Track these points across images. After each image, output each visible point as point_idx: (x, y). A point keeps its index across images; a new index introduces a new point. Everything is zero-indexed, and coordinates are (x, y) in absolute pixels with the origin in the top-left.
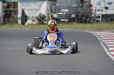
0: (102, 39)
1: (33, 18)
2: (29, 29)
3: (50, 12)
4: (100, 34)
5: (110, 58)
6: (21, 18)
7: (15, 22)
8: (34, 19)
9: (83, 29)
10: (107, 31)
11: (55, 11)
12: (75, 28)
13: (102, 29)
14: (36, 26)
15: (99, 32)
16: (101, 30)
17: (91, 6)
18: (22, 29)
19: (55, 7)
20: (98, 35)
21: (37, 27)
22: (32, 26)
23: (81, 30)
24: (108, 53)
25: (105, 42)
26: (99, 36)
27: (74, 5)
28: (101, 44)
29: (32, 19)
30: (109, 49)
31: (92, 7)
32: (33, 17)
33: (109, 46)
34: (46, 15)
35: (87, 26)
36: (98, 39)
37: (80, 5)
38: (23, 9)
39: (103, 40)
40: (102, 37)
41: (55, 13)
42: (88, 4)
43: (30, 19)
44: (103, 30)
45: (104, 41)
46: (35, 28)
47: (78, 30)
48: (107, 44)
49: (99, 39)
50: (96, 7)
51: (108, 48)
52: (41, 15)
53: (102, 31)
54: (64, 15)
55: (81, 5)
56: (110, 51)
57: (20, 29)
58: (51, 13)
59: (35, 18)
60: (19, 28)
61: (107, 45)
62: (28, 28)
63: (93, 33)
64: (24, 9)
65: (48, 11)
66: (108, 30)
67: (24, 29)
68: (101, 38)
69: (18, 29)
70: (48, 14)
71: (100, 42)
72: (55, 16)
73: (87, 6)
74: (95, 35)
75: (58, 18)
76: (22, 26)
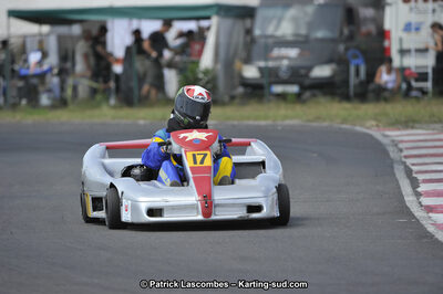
0: (405, 153)
2: (147, 122)
4: (400, 139)
5: (414, 217)
9: (344, 121)
10: (433, 126)
11: (249, 54)
12: (318, 118)
13: (414, 121)
15: (399, 129)
16: (411, 124)
20: (393, 141)
23: (337, 125)
24: (410, 199)
25: (413, 165)
26: (395, 144)
28: (396, 171)
30: (419, 190)
33: (420, 177)
35: (369, 109)
36: (388, 155)
39: (406, 157)
40: (407, 149)
42: (372, 28)
44: (416, 125)
45: (409, 162)
47: (326, 124)
48: (418, 172)
49: (393, 154)
51: (414, 183)
53: (413, 128)
55: (346, 31)
56: (418, 195)
57: (116, 121)
61: (414, 175)
62: (144, 118)
63: (377, 134)
66: (436, 122)
67: (129, 121)
68: (401, 150)
69: (108, 119)
71: (396, 166)
74: (385, 141)
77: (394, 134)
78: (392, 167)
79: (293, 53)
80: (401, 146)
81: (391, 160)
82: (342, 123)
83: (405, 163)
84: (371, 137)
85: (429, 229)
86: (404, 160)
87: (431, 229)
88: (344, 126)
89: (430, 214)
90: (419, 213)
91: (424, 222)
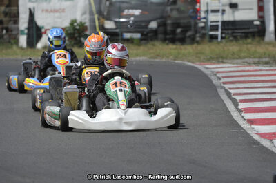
0: (223, 80)
3: (96, 16)
4: (216, 70)
5: (242, 128)
6: (26, 31)
7: (13, 41)
9: (176, 58)
10: (236, 61)
11: (109, 12)
12: (158, 56)
13: (222, 58)
15: (214, 64)
16: (220, 60)
17: (196, 1)
19: (108, 3)
20: (213, 72)
23: (171, 60)
24: (235, 115)
25: (230, 89)
26: (215, 74)
28: (220, 94)
30: (239, 107)
31: (199, 3)
33: (238, 98)
34: (88, 24)
35: (188, 49)
36: (212, 82)
38: (32, 10)
39: (224, 83)
40: (224, 77)
41: (109, 19)
44: (224, 61)
45: (227, 86)
47: (164, 60)
48: (234, 94)
49: (215, 82)
50: (207, 4)
51: (235, 103)
52: (75, 24)
53: (223, 63)
54: (131, 22)
56: (240, 111)
58: (99, 19)
61: (233, 97)
63: (201, 67)
64: (34, 8)
65: (91, 13)
66: (237, 59)
68: (220, 79)
70: (92, 21)
71: (218, 90)
72: (109, 25)
74: (207, 72)
75: (117, 30)
76: (29, 51)
77: (210, 68)
78: (217, 91)
79: (137, 12)
80: (219, 75)
81: (214, 85)
83: (224, 88)
84: (196, 68)
86: (223, 85)
87: (256, 137)
88: (176, 61)
89: (253, 126)
90: (245, 126)
91: (249, 132)
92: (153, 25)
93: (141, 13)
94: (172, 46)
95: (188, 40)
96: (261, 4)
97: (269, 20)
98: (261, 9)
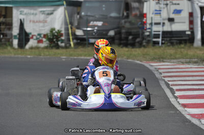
0: (163, 75)
1: (38, 37)
2: (32, 57)
3: (69, 26)
4: (158, 67)
6: (18, 36)
7: (7, 43)
8: (41, 39)
10: (172, 61)
11: (79, 24)
13: (163, 58)
14: (45, 50)
15: (157, 62)
16: (161, 60)
17: (143, 15)
18: (20, 56)
19: (78, 16)
20: (156, 68)
21: (47, 53)
22: (37, 51)
23: (125, 59)
24: (172, 100)
25: (169, 81)
26: (157, 70)
27: (113, 15)
28: (161, 84)
29: (37, 39)
30: (176, 95)
31: (146, 17)
32: (39, 35)
33: (175, 88)
34: (63, 32)
35: (137, 51)
36: (155, 76)
37: (123, 14)
38: (22, 20)
39: (164, 77)
40: (164, 72)
41: (78, 28)
42: (138, 12)
43: (35, 37)
44: (165, 60)
45: (166, 79)
46: (42, 54)
48: (172, 85)
49: (157, 75)
50: (152, 18)
51: (173, 92)
52: (54, 32)
53: (163, 62)
54: (95, 31)
55: (125, 14)
56: (176, 98)
57: (16, 56)
58: (71, 28)
59: (42, 36)
60: (15, 54)
61: (171, 87)
62: (29, 55)
63: (147, 65)
64: (24, 19)
65: (66, 24)
66: (174, 59)
67: (23, 56)
68: (161, 73)
69: (12, 55)
70: (67, 29)
72: (79, 33)
73: (136, 15)
74: (151, 68)
75: (85, 37)
76: (20, 51)
77: (154, 65)
78: (159, 82)
79: (100, 24)
80: (160, 71)
81: (157, 78)
82: (128, 59)
83: (164, 80)
84: (144, 65)
85: (187, 117)
86: (163, 78)
87: (188, 117)
89: (186, 109)
90: (180, 108)
91: (183, 113)
92: (112, 33)
93: (103, 24)
94: (125, 49)
95: (137, 44)
96: (191, 19)
97: (197, 30)
98: (191, 22)
